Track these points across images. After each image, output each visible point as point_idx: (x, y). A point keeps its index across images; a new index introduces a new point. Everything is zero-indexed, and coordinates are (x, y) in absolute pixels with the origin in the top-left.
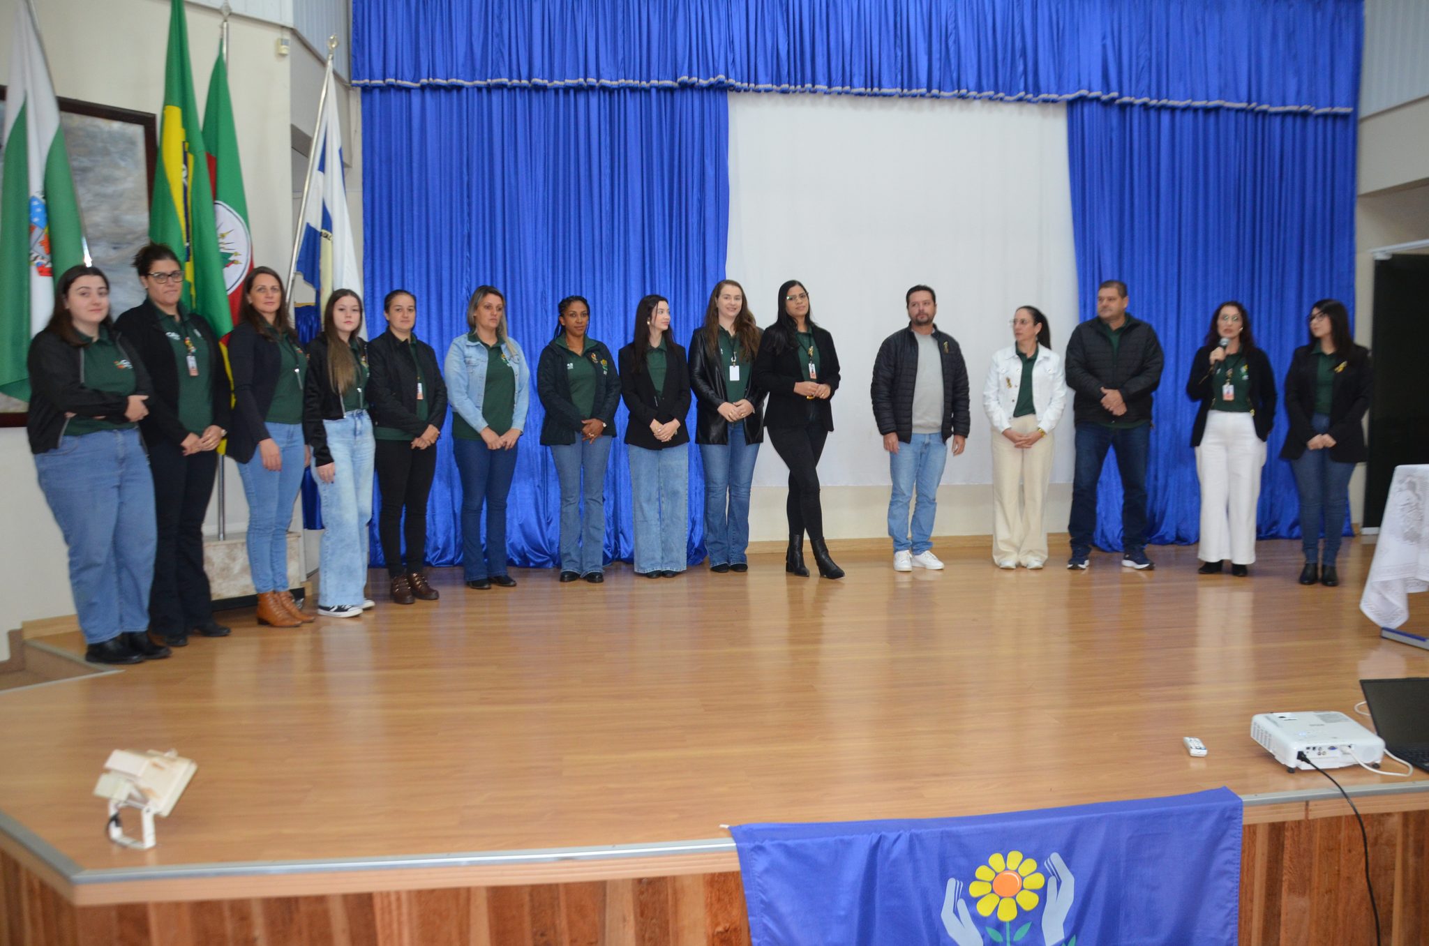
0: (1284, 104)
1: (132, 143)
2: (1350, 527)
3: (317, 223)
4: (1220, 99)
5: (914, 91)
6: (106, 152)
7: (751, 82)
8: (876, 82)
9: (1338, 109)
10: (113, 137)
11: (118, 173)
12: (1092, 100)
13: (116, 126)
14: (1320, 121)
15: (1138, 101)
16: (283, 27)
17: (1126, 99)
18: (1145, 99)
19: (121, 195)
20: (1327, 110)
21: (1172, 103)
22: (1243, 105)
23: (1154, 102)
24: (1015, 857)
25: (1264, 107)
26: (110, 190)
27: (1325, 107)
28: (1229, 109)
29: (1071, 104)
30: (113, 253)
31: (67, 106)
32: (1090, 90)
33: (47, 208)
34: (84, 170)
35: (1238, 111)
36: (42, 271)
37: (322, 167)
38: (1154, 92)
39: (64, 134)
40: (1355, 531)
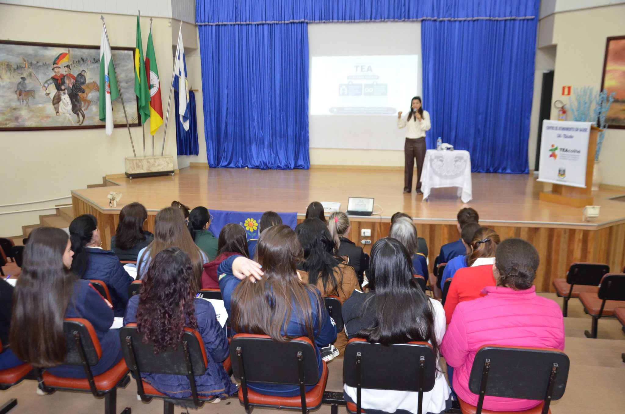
0: (505, 16)
1: (130, 56)
2: (528, 170)
3: (178, 74)
4: (477, 16)
5: (366, 20)
6: (124, 59)
7: (313, 20)
8: (353, 18)
9: (528, 17)
10: (125, 55)
11: (127, 64)
12: (428, 20)
13: (126, 52)
14: (522, 22)
15: (446, 19)
16: (169, 18)
17: (441, 19)
18: (449, 18)
19: (128, 69)
20: (523, 18)
21: (460, 19)
22: (488, 18)
23: (452, 19)
24: (252, 219)
25: (497, 18)
26: (125, 68)
27: (522, 16)
28: (483, 20)
29: (422, 21)
30: (126, 84)
31: (113, 48)
32: (427, 17)
33: (109, 77)
34: (119, 64)
35: (486, 20)
36: (108, 92)
37: (179, 59)
38: (452, 15)
39: (113, 56)
40: (531, 172)
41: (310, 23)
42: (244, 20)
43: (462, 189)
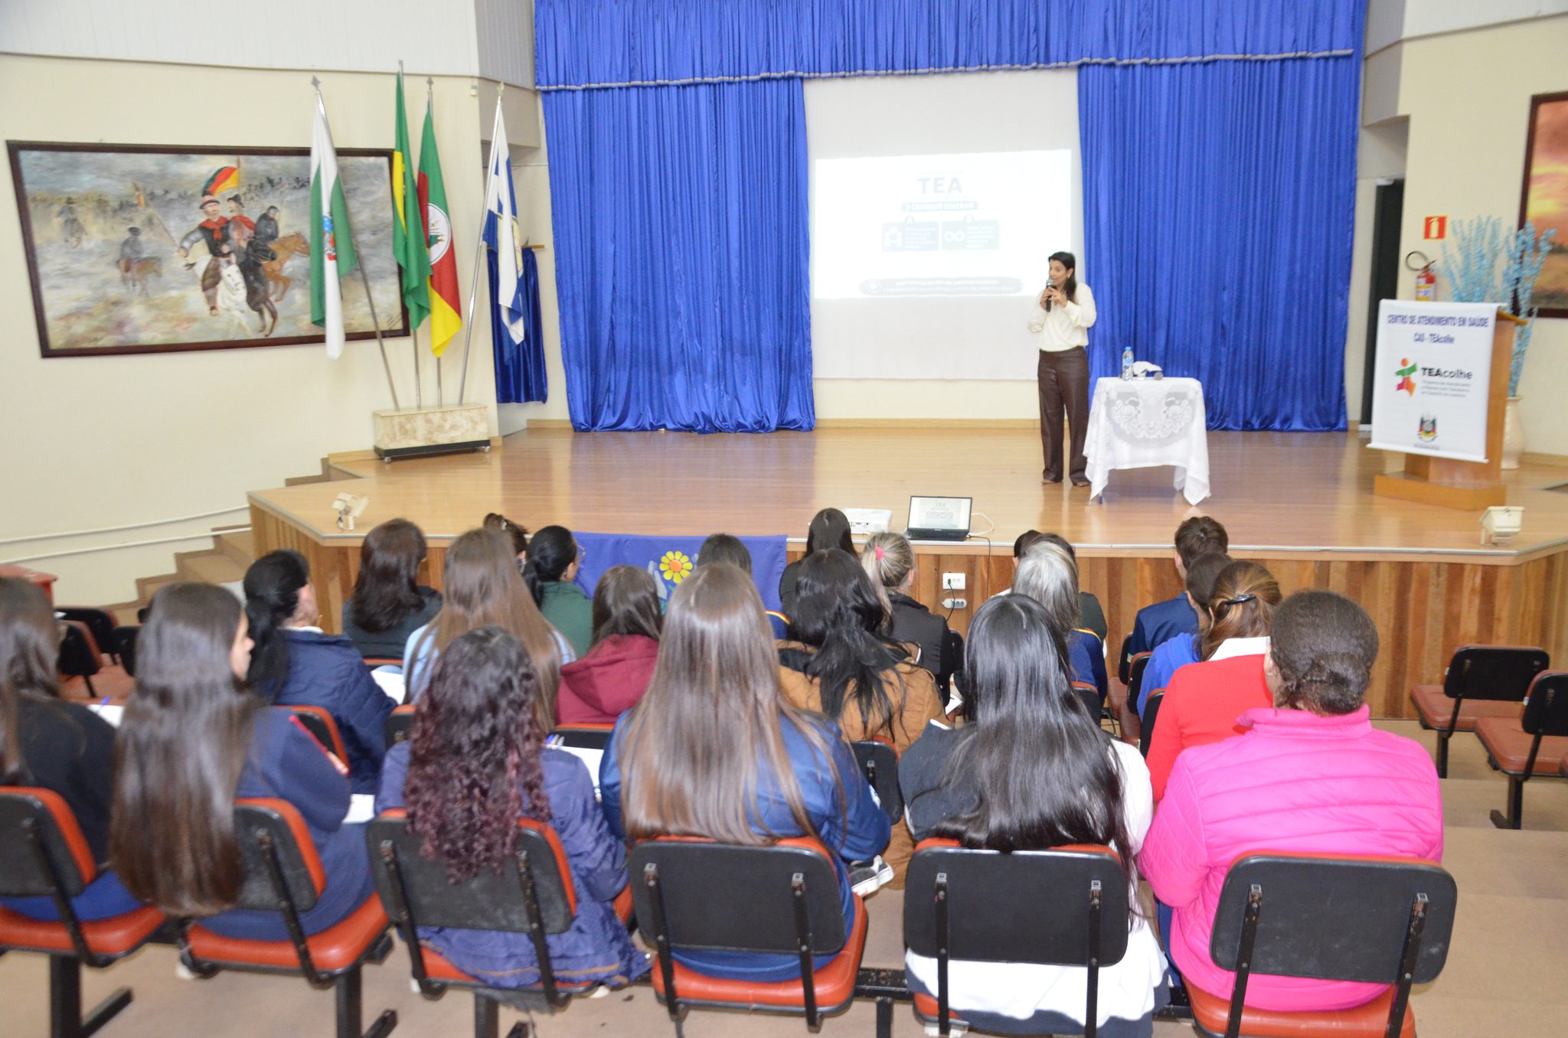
0: (1281, 51)
1: (381, 168)
2: (1346, 422)
3: (495, 210)
4: (1214, 53)
5: (944, 69)
6: (367, 177)
7: (816, 70)
8: (913, 65)
9: (1335, 52)
10: (371, 167)
11: (374, 188)
12: (1094, 64)
13: (372, 160)
14: (1322, 63)
15: (1138, 61)
16: (472, 77)
17: (1126, 61)
18: (1146, 59)
19: (376, 201)
20: (1326, 53)
21: (1170, 60)
22: (1240, 56)
23: (1153, 61)
24: (678, 554)
25: (1261, 56)
26: (370, 199)
27: (1324, 50)
28: (1226, 61)
29: (1080, 67)
30: (373, 238)
31: (341, 153)
32: (1091, 57)
33: (332, 222)
34: (355, 189)
35: (1236, 61)
36: (331, 258)
37: (497, 173)
38: (1153, 53)
39: (342, 170)
40: (1351, 427)
41: (809, 78)
42: (651, 75)
43: (1184, 470)
